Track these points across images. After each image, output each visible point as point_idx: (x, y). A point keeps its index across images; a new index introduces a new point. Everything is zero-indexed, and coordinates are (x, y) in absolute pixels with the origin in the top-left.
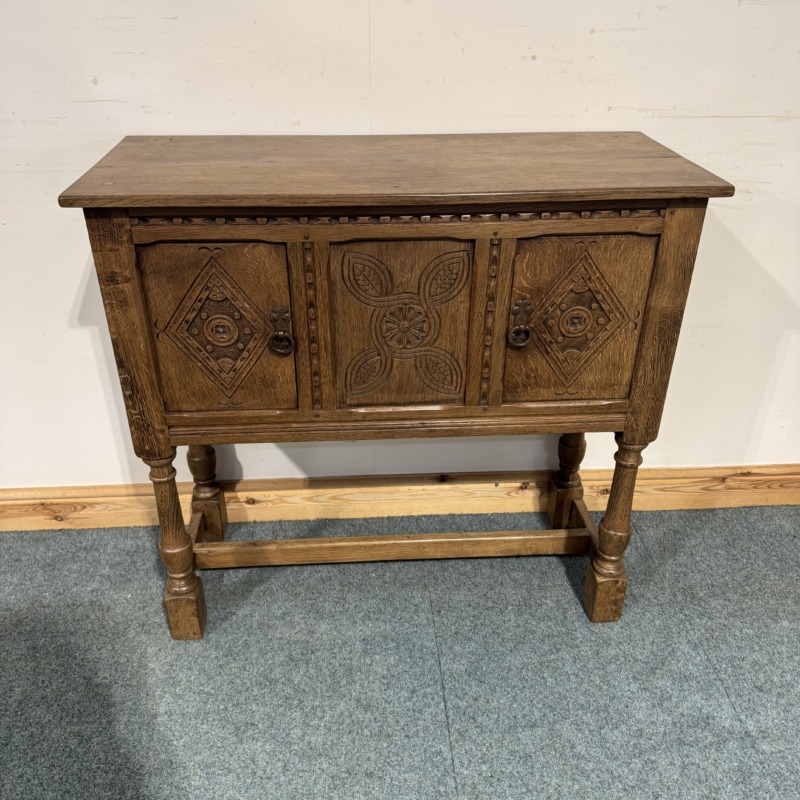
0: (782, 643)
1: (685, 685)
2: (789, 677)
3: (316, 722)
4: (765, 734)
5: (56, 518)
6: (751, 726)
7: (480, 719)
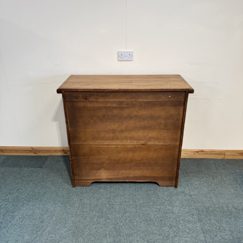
0: (202, 181)
1: (181, 187)
2: (202, 187)
3: (112, 188)
4: (194, 195)
5: (65, 153)
6: (192, 194)
7: (141, 189)
